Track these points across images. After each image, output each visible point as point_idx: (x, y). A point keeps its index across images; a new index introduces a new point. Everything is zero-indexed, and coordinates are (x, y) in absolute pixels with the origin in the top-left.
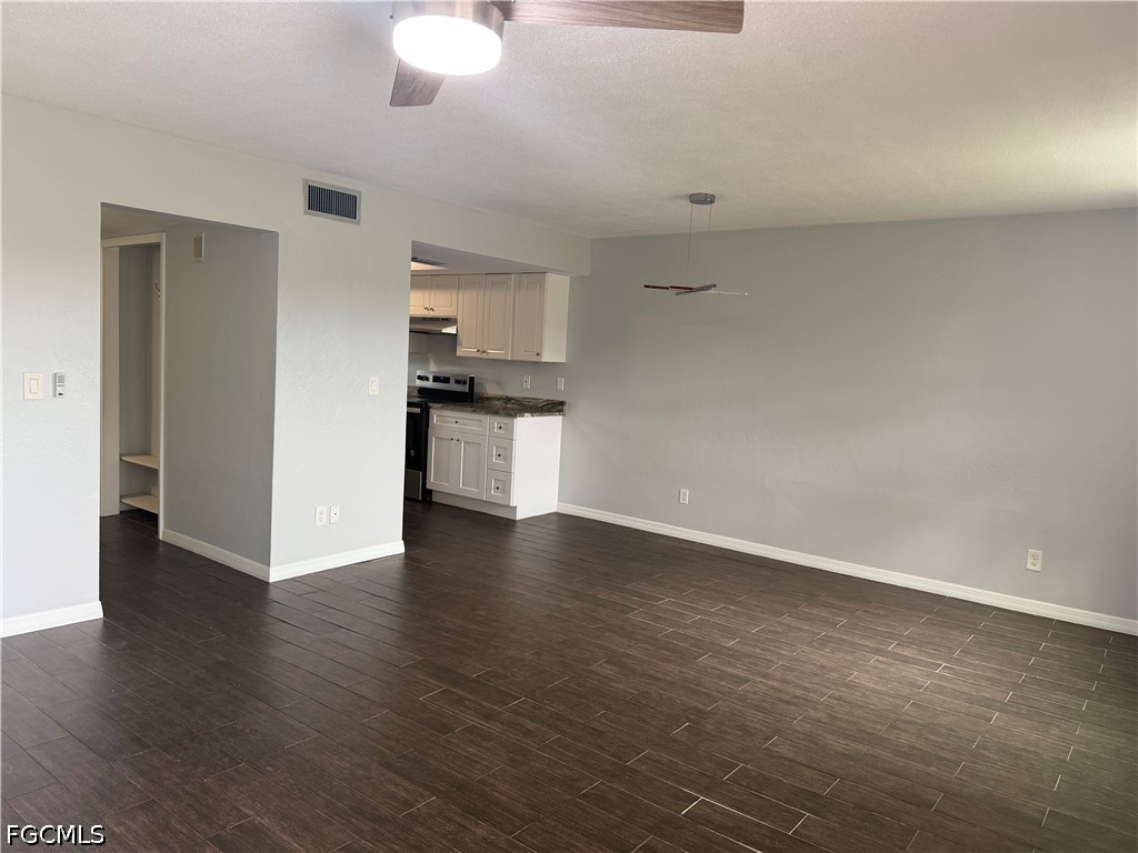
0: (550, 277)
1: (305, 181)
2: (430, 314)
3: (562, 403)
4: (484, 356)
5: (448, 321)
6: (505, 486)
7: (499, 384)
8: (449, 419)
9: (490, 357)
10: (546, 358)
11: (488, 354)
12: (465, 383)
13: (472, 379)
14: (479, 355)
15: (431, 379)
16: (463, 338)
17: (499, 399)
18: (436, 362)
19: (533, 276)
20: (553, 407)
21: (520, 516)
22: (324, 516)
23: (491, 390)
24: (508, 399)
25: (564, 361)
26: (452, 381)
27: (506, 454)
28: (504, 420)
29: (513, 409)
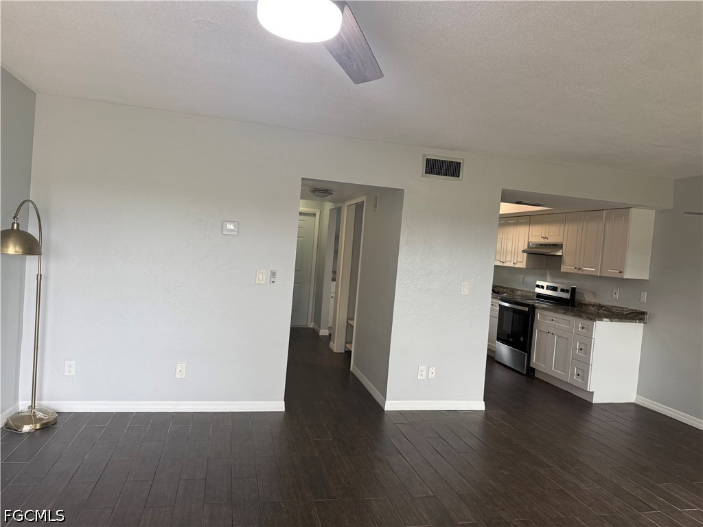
0: (634, 212)
1: (424, 156)
2: (546, 241)
3: (643, 313)
4: (580, 272)
5: (558, 246)
6: (584, 374)
7: (594, 294)
8: (548, 317)
9: (584, 273)
10: (628, 275)
11: (583, 270)
12: (567, 291)
13: (573, 289)
14: (576, 271)
15: (545, 288)
16: (566, 259)
17: (594, 306)
18: (552, 276)
19: (620, 211)
20: (636, 316)
21: (596, 400)
22: (424, 373)
23: (588, 298)
24: (601, 307)
25: (645, 276)
26: (559, 290)
27: (586, 349)
28: (588, 322)
29: (604, 314)
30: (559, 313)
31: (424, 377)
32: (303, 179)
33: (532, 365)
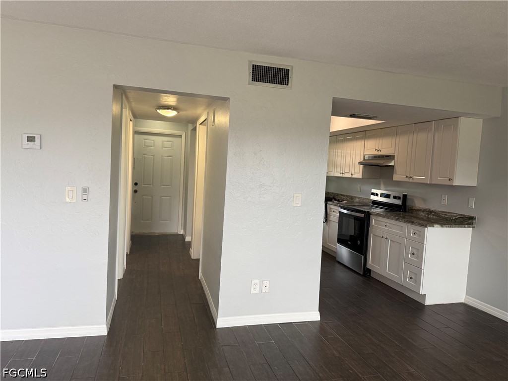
0: (463, 121)
1: (250, 62)
2: (379, 153)
3: (472, 218)
4: (411, 180)
5: (390, 157)
6: (417, 277)
7: (424, 200)
8: (382, 223)
9: (414, 181)
10: (457, 183)
11: (413, 179)
12: (399, 198)
13: (405, 196)
14: (407, 180)
15: (379, 195)
16: (398, 169)
17: (423, 211)
18: (385, 184)
20: (464, 221)
21: (428, 302)
23: (418, 204)
24: (430, 212)
25: (473, 183)
26: (392, 197)
27: (418, 253)
28: (420, 228)
29: (433, 219)
30: (392, 219)
31: (257, 291)
32: (114, 85)
33: (368, 267)
